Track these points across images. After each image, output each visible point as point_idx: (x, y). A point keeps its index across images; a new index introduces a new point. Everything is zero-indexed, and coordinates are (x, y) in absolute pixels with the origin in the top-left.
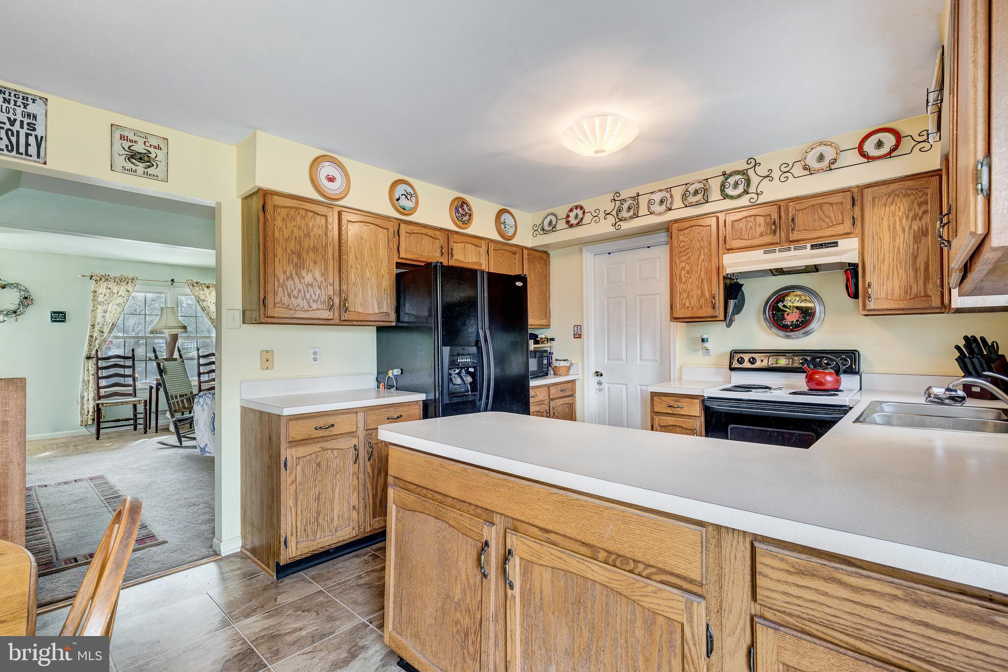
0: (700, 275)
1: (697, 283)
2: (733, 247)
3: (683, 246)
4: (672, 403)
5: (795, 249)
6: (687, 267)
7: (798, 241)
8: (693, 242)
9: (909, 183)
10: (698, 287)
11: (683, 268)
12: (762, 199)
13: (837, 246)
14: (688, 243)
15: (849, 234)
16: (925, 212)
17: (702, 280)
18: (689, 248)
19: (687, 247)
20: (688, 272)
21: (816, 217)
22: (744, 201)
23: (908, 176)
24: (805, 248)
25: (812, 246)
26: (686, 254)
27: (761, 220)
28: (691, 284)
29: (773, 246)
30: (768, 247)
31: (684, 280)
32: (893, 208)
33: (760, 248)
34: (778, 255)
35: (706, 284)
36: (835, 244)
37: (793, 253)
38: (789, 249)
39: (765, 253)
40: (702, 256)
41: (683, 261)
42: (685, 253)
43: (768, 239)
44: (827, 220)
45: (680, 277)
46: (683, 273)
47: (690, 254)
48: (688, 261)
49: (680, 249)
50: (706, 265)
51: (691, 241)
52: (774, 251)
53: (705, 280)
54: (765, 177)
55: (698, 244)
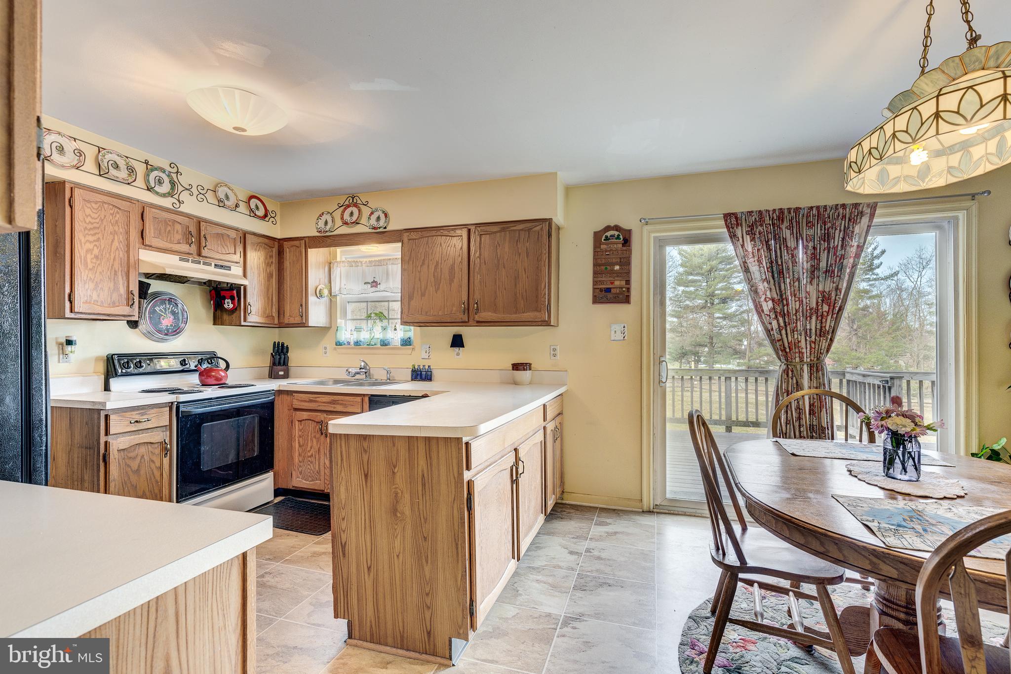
0: (113, 265)
1: (109, 273)
2: (153, 244)
3: (90, 222)
4: (137, 418)
5: (205, 264)
6: (96, 251)
7: (206, 257)
8: (105, 223)
9: (266, 241)
10: (110, 279)
11: (89, 251)
12: (183, 208)
13: (230, 270)
14: (97, 221)
15: (237, 263)
16: (272, 262)
17: (115, 271)
18: (98, 228)
19: (95, 225)
20: (96, 257)
21: (219, 242)
22: (167, 203)
23: (264, 235)
24: (210, 265)
25: (216, 265)
26: (95, 234)
27: (178, 227)
28: (100, 273)
29: (188, 255)
30: (184, 257)
31: (90, 266)
32: (259, 253)
33: (176, 253)
34: (190, 265)
35: (120, 277)
36: (229, 268)
37: (201, 266)
38: (199, 263)
39: (181, 259)
40: (116, 243)
41: (91, 242)
42: (92, 232)
43: (185, 248)
44: (226, 247)
45: (85, 260)
46: (89, 257)
47: (100, 236)
48: (97, 243)
49: (85, 225)
50: (121, 255)
51: (102, 220)
52: (188, 261)
53: (120, 273)
54: (187, 189)
55: (111, 227)
